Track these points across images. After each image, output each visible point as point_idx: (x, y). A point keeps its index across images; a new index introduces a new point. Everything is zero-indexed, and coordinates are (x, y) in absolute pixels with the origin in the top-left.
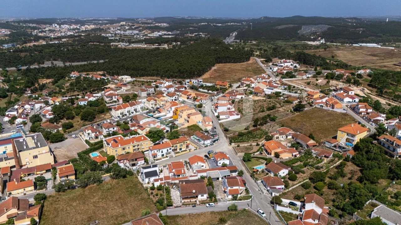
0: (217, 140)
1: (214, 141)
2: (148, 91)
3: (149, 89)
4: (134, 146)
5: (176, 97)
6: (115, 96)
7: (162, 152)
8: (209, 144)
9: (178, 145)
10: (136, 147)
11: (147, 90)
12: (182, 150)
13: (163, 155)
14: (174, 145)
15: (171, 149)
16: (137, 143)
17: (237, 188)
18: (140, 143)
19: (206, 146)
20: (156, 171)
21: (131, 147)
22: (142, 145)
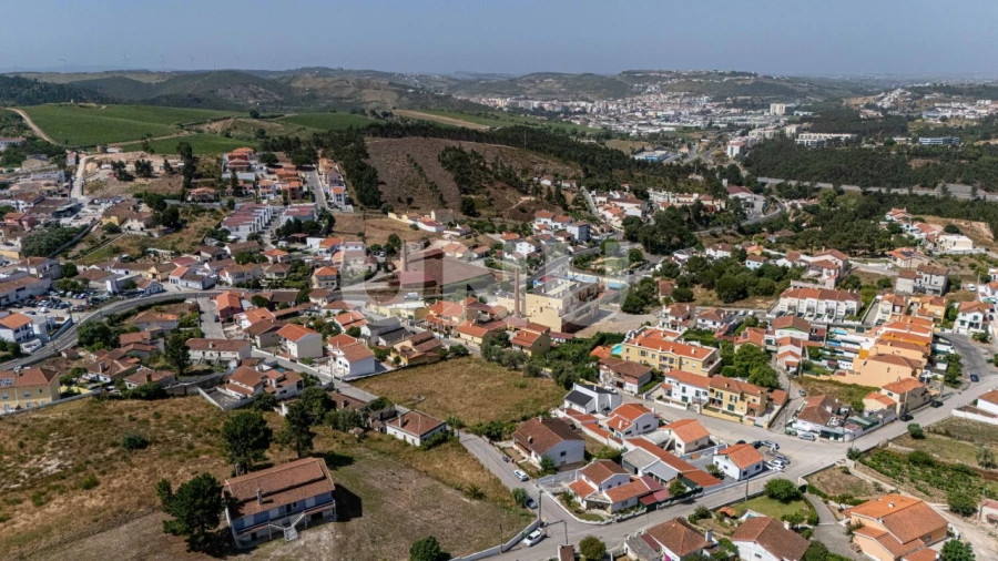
0: (837, 436)
1: (825, 435)
2: (923, 281)
3: (925, 276)
4: (665, 358)
5: (976, 318)
6: (829, 269)
7: (684, 391)
8: (800, 433)
9: (726, 394)
10: (667, 363)
11: (921, 277)
12: (736, 412)
13: (685, 399)
14: (716, 390)
15: (706, 394)
16: (669, 354)
17: (596, 488)
18: (676, 357)
19: (790, 433)
20: (590, 398)
21: (657, 357)
22: (681, 364)
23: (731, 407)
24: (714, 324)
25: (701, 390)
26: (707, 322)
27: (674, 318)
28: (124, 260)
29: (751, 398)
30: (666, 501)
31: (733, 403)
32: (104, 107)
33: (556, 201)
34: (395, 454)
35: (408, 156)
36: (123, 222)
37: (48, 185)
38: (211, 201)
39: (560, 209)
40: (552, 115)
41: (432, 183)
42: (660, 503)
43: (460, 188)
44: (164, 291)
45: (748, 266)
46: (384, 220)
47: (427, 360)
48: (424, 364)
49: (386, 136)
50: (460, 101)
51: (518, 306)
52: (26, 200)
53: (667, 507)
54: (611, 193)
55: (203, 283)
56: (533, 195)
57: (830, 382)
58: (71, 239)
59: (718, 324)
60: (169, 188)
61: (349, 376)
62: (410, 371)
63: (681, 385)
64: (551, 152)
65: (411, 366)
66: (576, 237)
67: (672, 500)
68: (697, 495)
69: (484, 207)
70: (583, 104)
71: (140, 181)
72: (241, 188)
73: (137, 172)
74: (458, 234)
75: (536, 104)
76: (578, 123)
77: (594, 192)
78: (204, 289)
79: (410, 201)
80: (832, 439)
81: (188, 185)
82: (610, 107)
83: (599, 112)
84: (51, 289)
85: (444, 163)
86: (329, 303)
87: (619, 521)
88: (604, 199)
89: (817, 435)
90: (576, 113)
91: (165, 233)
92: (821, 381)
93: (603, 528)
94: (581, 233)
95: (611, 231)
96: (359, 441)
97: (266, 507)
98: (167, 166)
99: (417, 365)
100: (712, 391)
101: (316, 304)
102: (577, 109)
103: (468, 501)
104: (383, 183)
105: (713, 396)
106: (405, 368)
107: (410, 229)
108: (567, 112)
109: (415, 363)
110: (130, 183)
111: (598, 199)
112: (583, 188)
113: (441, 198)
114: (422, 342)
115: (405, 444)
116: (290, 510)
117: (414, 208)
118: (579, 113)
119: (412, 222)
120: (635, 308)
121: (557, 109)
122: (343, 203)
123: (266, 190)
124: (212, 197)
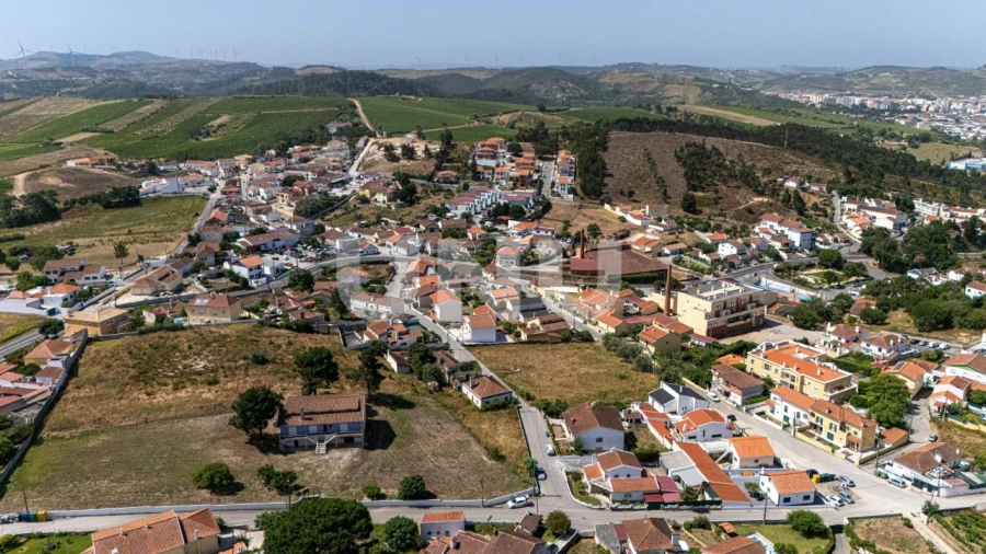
0: (932, 488)
1: (920, 484)
4: (787, 375)
7: (786, 410)
8: (891, 477)
9: (827, 421)
12: (834, 442)
13: (786, 419)
14: (817, 414)
15: (805, 416)
16: (793, 372)
17: (603, 473)
18: (798, 375)
19: (879, 475)
20: (672, 398)
21: (780, 372)
22: (802, 383)
23: (830, 436)
24: (880, 350)
25: (802, 413)
26: (872, 347)
27: (836, 338)
28: (361, 226)
29: (852, 429)
30: (673, 503)
31: (832, 432)
32: (420, 99)
33: (794, 206)
34: (452, 409)
35: (646, 150)
36: (373, 195)
37: (334, 161)
38: (452, 183)
39: (794, 213)
40: (876, 113)
41: (661, 178)
42: (666, 504)
43: (689, 184)
44: (378, 253)
45: (967, 293)
46: (600, 210)
47: (547, 339)
48: (544, 343)
49: (634, 131)
50: (768, 97)
51: (668, 303)
52: (313, 172)
53: (674, 510)
54: (866, 201)
55: (408, 251)
56: (768, 196)
57: (978, 432)
58: (332, 205)
59: (884, 351)
60: (423, 169)
61: (468, 341)
62: (527, 346)
63: (784, 404)
64: (816, 152)
65: (526, 342)
66: (797, 244)
67: (681, 504)
68: (714, 507)
69: (709, 205)
70: (920, 101)
71: (403, 162)
72: (479, 173)
73: (403, 154)
74: (662, 229)
75: (857, 101)
76: (903, 122)
77: (845, 199)
78: (409, 255)
79: (631, 194)
80: (925, 490)
81: (439, 168)
82: (954, 106)
83: (936, 111)
84: (299, 242)
85: (679, 159)
86: (496, 278)
87: (613, 509)
88: (854, 207)
89: (908, 483)
90: (906, 111)
91: (401, 206)
92: (968, 430)
93: (593, 511)
94: (802, 240)
95: (846, 242)
96: (431, 392)
97: (306, 423)
98: (427, 151)
99: (536, 342)
100: (813, 415)
101: (486, 278)
102: (909, 107)
103: (485, 459)
104: (611, 176)
105: (813, 420)
106: (523, 343)
107: (617, 221)
108: (895, 110)
109: (535, 340)
110: (395, 164)
111: (847, 206)
112: (834, 192)
113: (665, 193)
114: (550, 322)
115: (469, 402)
116: (326, 429)
117: (634, 201)
118: (911, 111)
119: (621, 214)
120: (805, 323)
121: (882, 107)
122: (566, 192)
123: (500, 176)
124: (453, 179)
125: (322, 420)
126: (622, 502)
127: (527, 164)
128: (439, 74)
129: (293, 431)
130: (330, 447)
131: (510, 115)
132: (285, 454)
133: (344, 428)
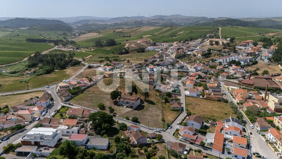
7: (270, 136)
9: (279, 142)
12: (279, 150)
13: (270, 139)
14: (277, 139)
17: (182, 131)
23: (279, 148)
25: (274, 138)
28: (189, 62)
36: (198, 54)
37: (194, 44)
38: (226, 53)
42: (195, 144)
44: (188, 69)
46: (275, 67)
47: (212, 99)
48: (210, 100)
51: (265, 97)
52: (186, 47)
53: (196, 146)
55: (196, 70)
58: (185, 56)
60: (219, 48)
63: (270, 134)
65: (206, 99)
68: (209, 150)
71: (215, 46)
72: (236, 50)
73: (215, 44)
78: (196, 71)
81: (224, 48)
84: (170, 64)
86: (214, 81)
91: (204, 58)
96: (162, 103)
97: (124, 100)
98: (223, 43)
99: (208, 99)
103: (160, 120)
105: (276, 141)
106: (203, 98)
109: (208, 98)
110: (212, 46)
116: (127, 103)
123: (243, 52)
124: (227, 52)
125: (127, 100)
126: (184, 140)
127: (256, 49)
128: (263, 19)
129: (121, 102)
130: (127, 107)
131: (274, 33)
132: (118, 106)
133: (131, 103)
